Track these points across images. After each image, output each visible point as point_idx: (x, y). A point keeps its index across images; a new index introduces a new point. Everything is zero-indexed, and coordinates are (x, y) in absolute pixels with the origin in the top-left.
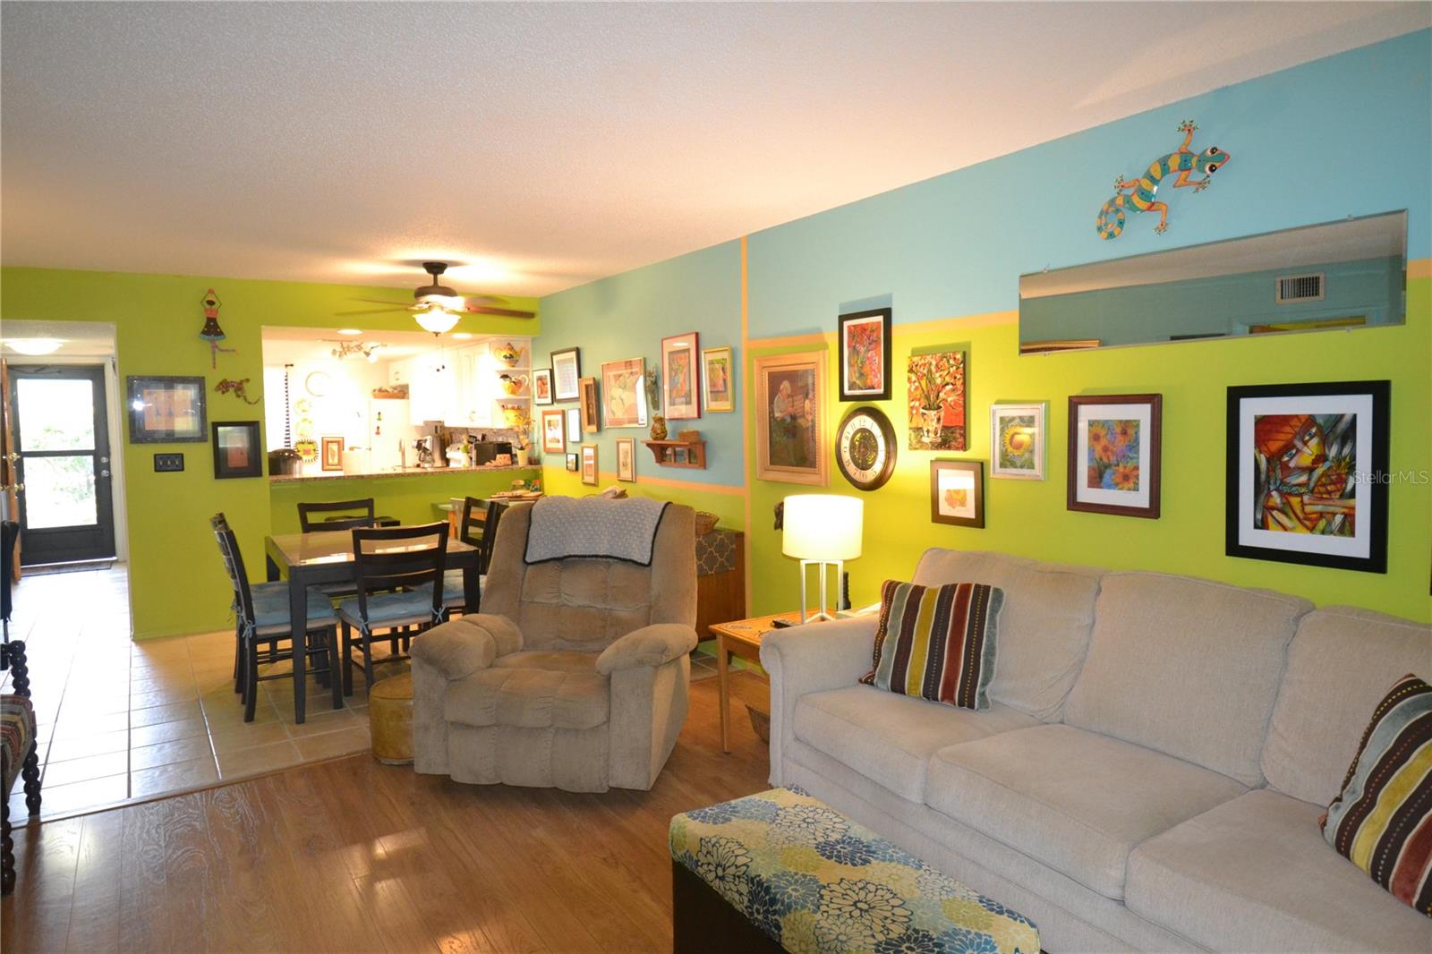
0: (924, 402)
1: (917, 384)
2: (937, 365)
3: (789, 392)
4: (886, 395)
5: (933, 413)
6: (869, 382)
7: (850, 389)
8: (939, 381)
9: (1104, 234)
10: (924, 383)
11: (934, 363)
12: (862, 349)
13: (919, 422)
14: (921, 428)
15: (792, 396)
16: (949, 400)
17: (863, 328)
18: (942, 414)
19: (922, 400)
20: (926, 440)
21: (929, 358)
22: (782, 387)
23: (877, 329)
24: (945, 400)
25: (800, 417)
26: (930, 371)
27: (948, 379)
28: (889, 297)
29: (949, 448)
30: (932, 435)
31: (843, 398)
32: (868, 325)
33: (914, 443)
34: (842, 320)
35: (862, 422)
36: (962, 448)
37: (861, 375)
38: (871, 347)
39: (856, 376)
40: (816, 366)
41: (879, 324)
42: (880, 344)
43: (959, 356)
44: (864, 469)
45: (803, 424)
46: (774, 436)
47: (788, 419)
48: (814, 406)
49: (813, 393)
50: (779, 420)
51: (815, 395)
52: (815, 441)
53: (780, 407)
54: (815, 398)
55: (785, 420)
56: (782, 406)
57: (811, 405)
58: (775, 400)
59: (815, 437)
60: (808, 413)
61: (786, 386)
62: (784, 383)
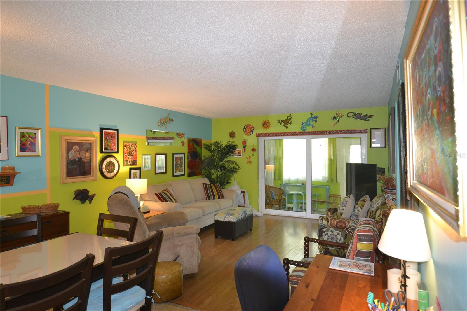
0: (128, 154)
1: (126, 150)
2: (131, 146)
3: (78, 149)
4: (117, 152)
5: (130, 157)
6: (111, 148)
7: (104, 150)
8: (132, 149)
9: (160, 126)
10: (128, 149)
11: (131, 145)
12: (109, 139)
13: (127, 159)
14: (128, 161)
15: (80, 151)
16: (134, 154)
17: (109, 133)
18: (133, 157)
20: (129, 163)
21: (129, 144)
22: (74, 148)
23: (114, 134)
24: (133, 154)
25: (84, 158)
26: (130, 147)
27: (134, 149)
28: (116, 126)
29: (134, 165)
30: (130, 162)
31: (102, 152)
32: (111, 132)
33: (126, 164)
34: (102, 129)
35: (110, 160)
36: (137, 165)
37: (108, 146)
38: (112, 139)
39: (106, 146)
40: (93, 142)
41: (115, 133)
42: (115, 139)
43: (136, 144)
44: (110, 173)
45: (85, 161)
46: (69, 165)
47: (77, 159)
48: (90, 154)
49: (90, 151)
50: (72, 160)
51: (91, 151)
52: (91, 166)
53: (73, 155)
54: (91, 152)
55: (75, 160)
56: (74, 155)
57: (88, 154)
58: (70, 152)
59: (91, 165)
60: (87, 157)
61: (76, 147)
62: (75, 146)
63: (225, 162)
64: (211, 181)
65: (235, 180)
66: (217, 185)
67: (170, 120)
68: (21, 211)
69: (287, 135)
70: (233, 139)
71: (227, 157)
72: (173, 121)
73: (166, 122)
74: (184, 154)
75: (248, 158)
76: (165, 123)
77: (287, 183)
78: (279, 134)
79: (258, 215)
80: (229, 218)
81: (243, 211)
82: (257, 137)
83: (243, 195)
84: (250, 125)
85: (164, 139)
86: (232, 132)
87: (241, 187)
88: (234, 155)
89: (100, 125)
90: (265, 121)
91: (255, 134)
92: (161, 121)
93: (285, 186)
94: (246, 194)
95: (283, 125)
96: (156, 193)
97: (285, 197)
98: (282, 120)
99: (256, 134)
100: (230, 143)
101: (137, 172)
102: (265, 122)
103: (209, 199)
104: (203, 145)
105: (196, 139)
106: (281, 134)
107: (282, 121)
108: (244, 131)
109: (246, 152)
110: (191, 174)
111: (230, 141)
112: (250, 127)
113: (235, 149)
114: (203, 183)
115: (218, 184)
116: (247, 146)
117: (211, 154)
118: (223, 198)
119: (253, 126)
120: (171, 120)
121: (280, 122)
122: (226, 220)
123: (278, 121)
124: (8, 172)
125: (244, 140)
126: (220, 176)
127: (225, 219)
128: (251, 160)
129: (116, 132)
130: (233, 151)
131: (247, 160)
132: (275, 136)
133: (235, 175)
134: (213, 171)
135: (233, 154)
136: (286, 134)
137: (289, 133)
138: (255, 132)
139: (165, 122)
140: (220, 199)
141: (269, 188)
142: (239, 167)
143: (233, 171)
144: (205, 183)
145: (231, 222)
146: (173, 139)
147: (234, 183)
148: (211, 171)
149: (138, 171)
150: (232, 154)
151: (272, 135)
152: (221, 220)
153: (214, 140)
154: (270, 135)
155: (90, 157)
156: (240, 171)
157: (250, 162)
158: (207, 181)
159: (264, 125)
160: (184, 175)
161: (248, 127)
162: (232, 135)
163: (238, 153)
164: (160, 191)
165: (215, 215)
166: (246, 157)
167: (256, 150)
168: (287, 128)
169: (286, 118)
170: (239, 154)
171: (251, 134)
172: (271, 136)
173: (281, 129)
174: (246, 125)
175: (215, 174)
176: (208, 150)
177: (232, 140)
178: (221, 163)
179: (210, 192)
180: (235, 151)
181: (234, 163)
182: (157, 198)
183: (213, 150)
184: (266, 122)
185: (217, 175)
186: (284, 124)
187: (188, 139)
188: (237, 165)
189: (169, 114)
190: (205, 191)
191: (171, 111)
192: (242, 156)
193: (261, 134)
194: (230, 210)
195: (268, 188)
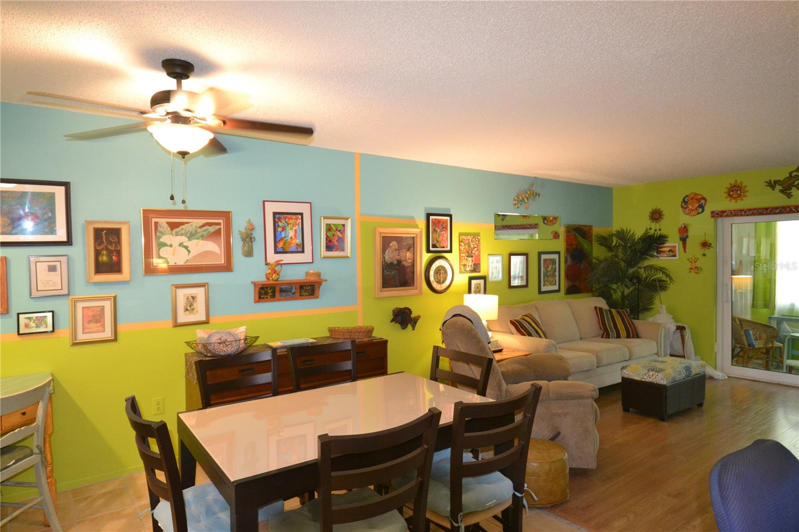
0: (467, 254)
1: (464, 247)
3: (397, 247)
4: (450, 251)
5: (470, 259)
6: (442, 245)
7: (432, 247)
8: (472, 246)
9: (516, 206)
10: (467, 246)
11: (470, 239)
12: (439, 230)
13: (464, 262)
14: (466, 265)
16: (476, 253)
17: (439, 221)
18: (473, 259)
19: (466, 253)
20: (467, 269)
21: (469, 237)
22: (391, 245)
23: (446, 222)
24: (474, 254)
25: (404, 261)
26: (469, 242)
27: (475, 246)
28: (449, 209)
29: (476, 272)
30: (470, 267)
31: (428, 251)
32: (441, 219)
33: (463, 270)
34: (428, 215)
35: (440, 263)
36: (479, 272)
37: (438, 241)
38: (443, 230)
39: (435, 242)
40: (416, 236)
41: (447, 220)
42: (447, 229)
43: (479, 237)
44: (440, 284)
45: (405, 264)
46: (385, 271)
47: (395, 262)
48: (413, 255)
49: (412, 249)
50: (389, 263)
51: (414, 250)
52: (413, 273)
53: (390, 256)
54: (414, 252)
55: (393, 263)
56: (392, 255)
57: (410, 255)
58: (387, 252)
59: (414, 271)
60: (409, 259)
61: (394, 244)
62: (393, 242)
63: (640, 268)
64: (612, 304)
65: (661, 304)
66: (623, 312)
67: (534, 194)
68: (328, 334)
69: (791, 212)
70: (658, 224)
71: (644, 259)
72: (539, 195)
73: (527, 199)
74: (558, 253)
75: (691, 260)
76: (526, 201)
77: (787, 314)
78: (768, 211)
79: (716, 377)
80: (654, 376)
81: (683, 366)
82: (713, 219)
83: (680, 334)
84: (696, 194)
85: (521, 229)
86: (656, 209)
87: (675, 319)
88: (659, 255)
89: (426, 209)
90: (733, 183)
91: (710, 213)
92: (518, 198)
93: (780, 321)
94: (688, 334)
95: (780, 191)
96: (512, 320)
97: (782, 345)
98: (777, 179)
99: (712, 212)
100: (652, 232)
101: (480, 284)
102: (732, 187)
103: (608, 336)
104: (594, 237)
105: (581, 225)
106: (774, 210)
107: (776, 182)
108: (682, 207)
109: (686, 250)
110: (572, 290)
111: (650, 229)
112: (697, 199)
113: (664, 243)
114: (596, 308)
115: (626, 310)
116: (689, 237)
117: (610, 254)
118: (638, 337)
119: (704, 196)
120: (536, 194)
121: (772, 185)
122: (647, 380)
123: (766, 182)
124: (313, 279)
125: (683, 226)
126: (628, 294)
127: (645, 377)
128: (698, 264)
129: (448, 218)
130: (658, 248)
131: (689, 265)
132: (758, 215)
133: (663, 295)
134: (614, 286)
135: (659, 252)
136: (785, 210)
137: (793, 206)
138: (709, 208)
139: (525, 199)
140: (630, 338)
141: (741, 325)
142: (671, 279)
143: (659, 286)
144: (600, 306)
145: (657, 384)
146: (536, 228)
147: (660, 310)
148: (610, 285)
149: (482, 281)
150: (655, 254)
151: (751, 212)
152: (637, 378)
153: (616, 227)
154: (745, 212)
155: (412, 259)
156: (672, 287)
157: (697, 270)
158: (602, 303)
159: (731, 193)
160: (558, 291)
161: (692, 198)
162: (656, 216)
163: (669, 251)
164: (518, 318)
165: (623, 368)
166: (688, 259)
167: (711, 244)
168: (789, 196)
169: (788, 176)
170: (671, 254)
171: (699, 213)
172: (747, 215)
173: (777, 198)
174: (687, 196)
175: (619, 291)
176: (605, 246)
177: (654, 226)
178: (631, 271)
179: (609, 324)
180: (661, 248)
181: (661, 270)
182: (513, 328)
183: (614, 247)
184: (735, 186)
185: (623, 293)
186: (782, 188)
187: (567, 227)
188: (667, 275)
189: (533, 185)
190: (599, 322)
191: (535, 178)
192: (677, 258)
193: (723, 212)
194: (654, 361)
195: (738, 325)
